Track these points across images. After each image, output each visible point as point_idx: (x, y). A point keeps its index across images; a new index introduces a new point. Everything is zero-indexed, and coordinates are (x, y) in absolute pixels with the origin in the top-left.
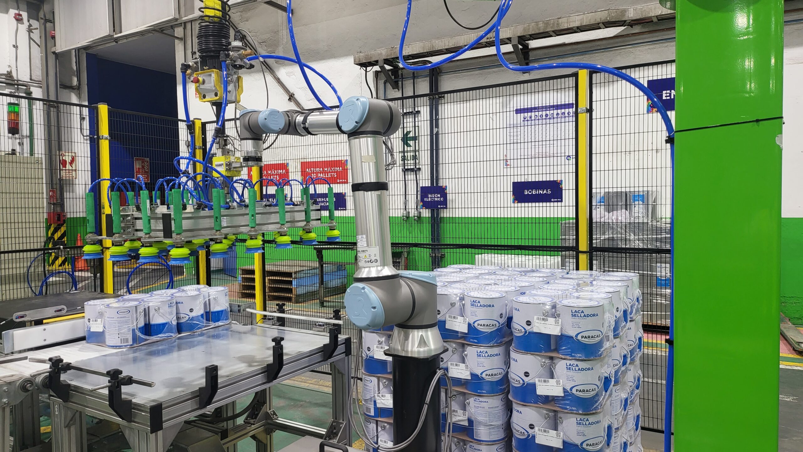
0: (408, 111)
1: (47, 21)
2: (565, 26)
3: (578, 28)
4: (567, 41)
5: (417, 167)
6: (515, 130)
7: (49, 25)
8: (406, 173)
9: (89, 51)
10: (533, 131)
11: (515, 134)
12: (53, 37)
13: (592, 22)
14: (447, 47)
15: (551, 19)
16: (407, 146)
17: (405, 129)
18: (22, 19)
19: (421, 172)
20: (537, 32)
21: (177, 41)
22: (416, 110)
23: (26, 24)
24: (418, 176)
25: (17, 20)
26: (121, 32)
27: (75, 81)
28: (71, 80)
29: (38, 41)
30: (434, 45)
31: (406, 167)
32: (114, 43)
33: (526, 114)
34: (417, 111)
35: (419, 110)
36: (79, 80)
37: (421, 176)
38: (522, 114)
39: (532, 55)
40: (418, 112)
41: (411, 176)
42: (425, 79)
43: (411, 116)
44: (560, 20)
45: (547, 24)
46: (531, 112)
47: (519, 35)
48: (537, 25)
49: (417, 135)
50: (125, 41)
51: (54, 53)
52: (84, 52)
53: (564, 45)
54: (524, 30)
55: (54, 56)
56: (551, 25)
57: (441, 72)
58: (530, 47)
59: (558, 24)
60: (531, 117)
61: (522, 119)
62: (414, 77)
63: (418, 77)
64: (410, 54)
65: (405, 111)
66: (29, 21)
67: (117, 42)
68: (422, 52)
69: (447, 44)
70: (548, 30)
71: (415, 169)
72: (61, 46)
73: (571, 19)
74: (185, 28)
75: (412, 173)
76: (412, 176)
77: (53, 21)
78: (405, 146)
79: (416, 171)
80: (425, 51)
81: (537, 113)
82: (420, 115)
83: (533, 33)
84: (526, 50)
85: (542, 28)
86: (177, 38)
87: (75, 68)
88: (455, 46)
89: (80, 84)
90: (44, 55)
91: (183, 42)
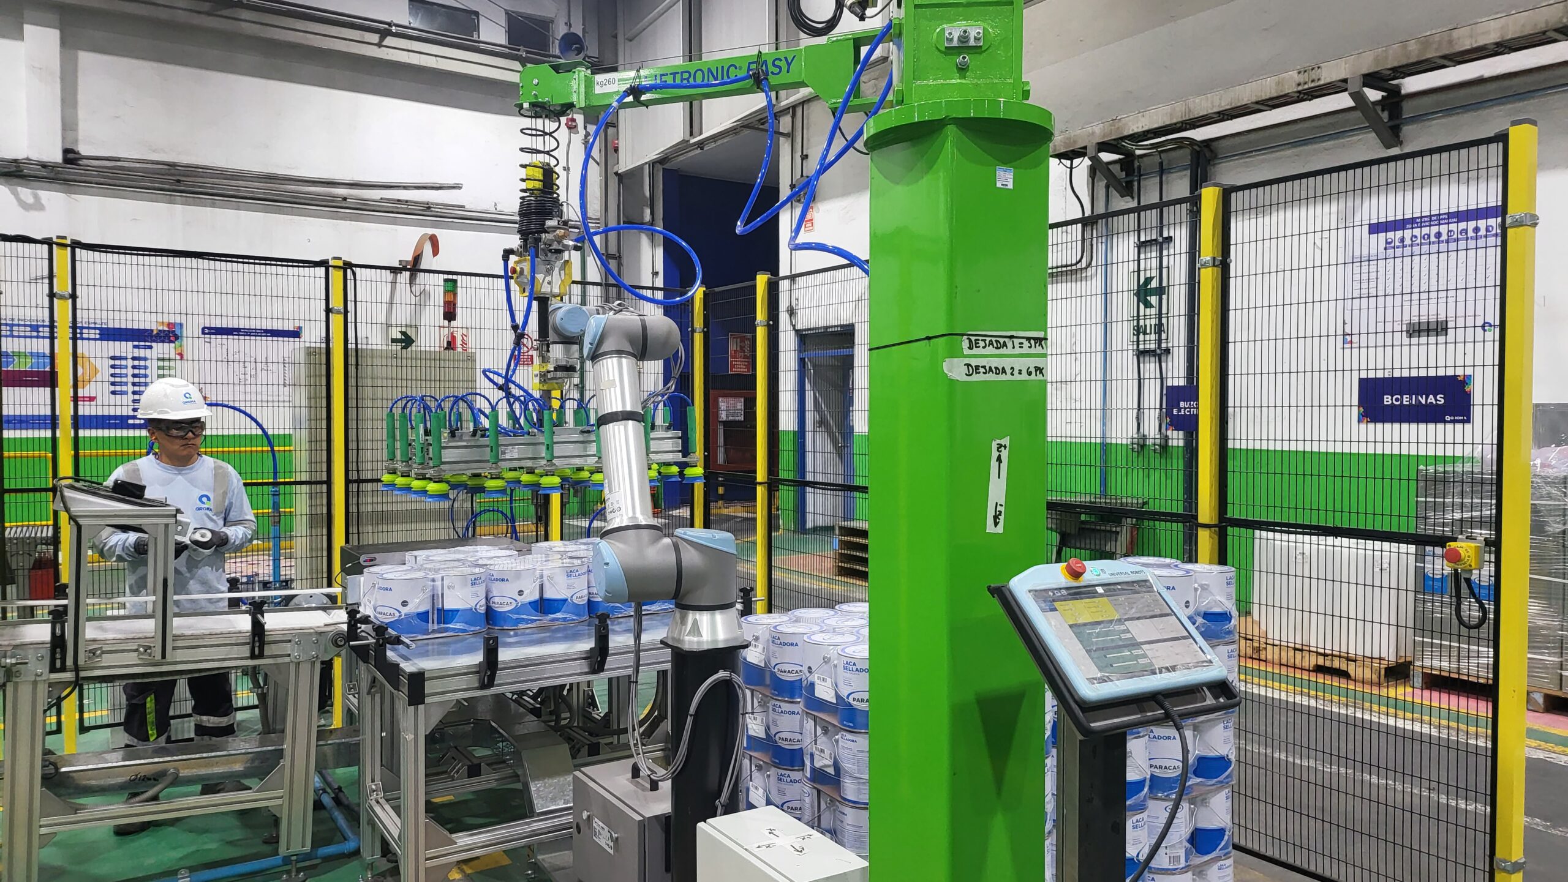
0: (1148, 238)
1: (609, 125)
2: (1467, 44)
3: (1498, 44)
4: (1487, 73)
5: (1164, 345)
6: (1365, 269)
7: (611, 130)
8: (1141, 359)
9: (667, 166)
10: (1407, 269)
11: (1365, 276)
12: (616, 150)
13: (1528, 31)
14: (1216, 110)
15: (1434, 32)
16: (1146, 307)
17: (1142, 274)
18: (575, 126)
19: (1170, 357)
20: (1404, 62)
21: (782, 139)
22: (1165, 235)
23: (582, 132)
24: (1164, 365)
25: (570, 128)
26: (701, 134)
27: (647, 217)
28: (642, 213)
29: (597, 158)
30: (1192, 106)
31: (1141, 347)
32: (699, 151)
33: (1390, 235)
34: (1166, 238)
35: (1172, 234)
36: (652, 213)
37: (1170, 364)
38: (1382, 236)
39: (1408, 109)
40: (1169, 239)
41: (1151, 368)
42: (1185, 172)
43: (1154, 248)
44: (1455, 33)
45: (1425, 42)
46: (1404, 228)
47: (1365, 71)
48: (1405, 47)
49: (1165, 284)
50: (713, 145)
51: (616, 174)
52: (659, 167)
53: (1480, 81)
54: (1377, 60)
55: (616, 178)
56: (1435, 46)
57: (1215, 157)
58: (1403, 92)
59: (1450, 42)
60: (1402, 240)
61: (1382, 245)
62: (1162, 171)
63: (1170, 170)
64: (1146, 128)
65: (1142, 239)
66: (585, 128)
67: (702, 149)
68: (1168, 123)
69: (1217, 103)
70: (1429, 55)
71: (1158, 351)
72: (626, 163)
73: (1480, 28)
74: (794, 116)
75: (1153, 359)
76: (1152, 365)
77: (615, 125)
78: (1142, 306)
79: (1161, 354)
80: (1174, 121)
81: (1417, 232)
82: (1172, 245)
83: (1396, 64)
84: (1394, 100)
85: (1414, 53)
86: (782, 134)
87: (648, 194)
88: (1234, 105)
89: (653, 219)
90: (603, 178)
91: (790, 139)
